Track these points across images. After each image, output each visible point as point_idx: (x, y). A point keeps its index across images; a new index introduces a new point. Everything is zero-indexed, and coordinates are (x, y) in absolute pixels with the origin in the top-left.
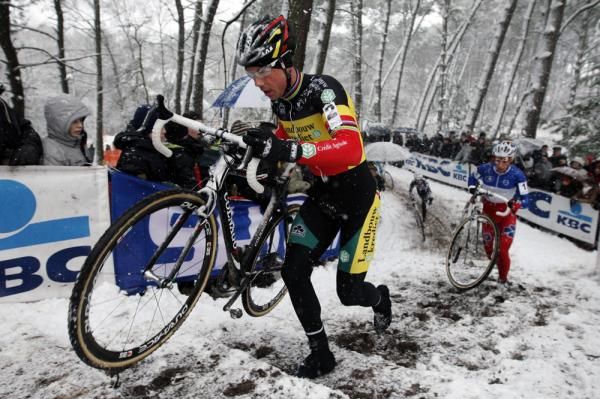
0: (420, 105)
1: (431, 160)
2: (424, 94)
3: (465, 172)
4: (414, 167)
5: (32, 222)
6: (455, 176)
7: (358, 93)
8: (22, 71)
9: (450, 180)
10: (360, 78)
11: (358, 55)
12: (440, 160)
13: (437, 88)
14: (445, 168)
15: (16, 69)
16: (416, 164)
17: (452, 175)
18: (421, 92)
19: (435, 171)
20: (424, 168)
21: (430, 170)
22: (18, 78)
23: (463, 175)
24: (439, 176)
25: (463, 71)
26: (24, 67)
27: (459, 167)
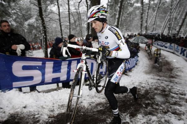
1: (161, 43)
3: (172, 47)
4: (156, 46)
6: (169, 48)
7: (141, 23)
8: (45, 23)
9: (167, 49)
10: (142, 19)
11: (142, 11)
12: (164, 43)
14: (166, 45)
16: (156, 44)
17: (168, 48)
19: (163, 46)
20: (159, 46)
21: (161, 46)
23: (172, 48)
24: (164, 48)
27: (171, 45)
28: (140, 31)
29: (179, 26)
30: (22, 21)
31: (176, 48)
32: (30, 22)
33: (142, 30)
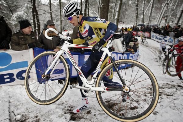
0: (159, 17)
2: (160, 14)
5: (11, 63)
6: (169, 42)
7: (137, 15)
8: (39, 16)
9: (167, 43)
10: (137, 10)
11: (137, 3)
13: (165, 11)
14: (165, 39)
15: (37, 16)
16: (155, 37)
18: (160, 13)
20: (158, 39)
22: (38, 18)
23: (172, 41)
25: (176, 4)
26: (40, 15)
27: (170, 38)
28: (136, 23)
29: (178, 18)
30: (8, 13)
31: (176, 42)
32: (19, 14)
33: (138, 22)
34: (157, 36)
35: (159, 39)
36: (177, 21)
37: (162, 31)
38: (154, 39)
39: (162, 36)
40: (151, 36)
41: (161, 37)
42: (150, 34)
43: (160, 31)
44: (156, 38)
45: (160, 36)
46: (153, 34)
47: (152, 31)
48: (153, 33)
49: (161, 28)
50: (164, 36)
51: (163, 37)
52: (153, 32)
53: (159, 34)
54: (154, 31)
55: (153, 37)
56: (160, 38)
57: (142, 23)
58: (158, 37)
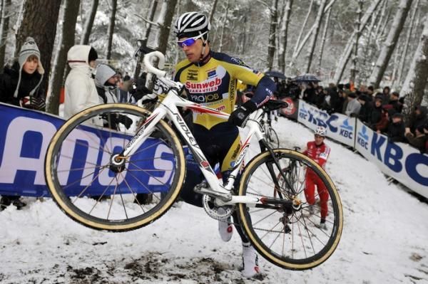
9: (337, 136)
14: (333, 123)
17: (339, 131)
20: (315, 122)
27: (346, 123)
34: (312, 112)
35: (317, 123)
36: (376, 75)
37: (328, 99)
38: (306, 122)
39: (325, 112)
40: (299, 111)
41: (322, 118)
42: (296, 107)
43: (322, 96)
44: (310, 120)
45: (321, 113)
46: (303, 105)
47: (301, 97)
48: (304, 102)
49: (326, 89)
50: (330, 114)
51: (329, 117)
52: (304, 99)
53: (319, 108)
54: (306, 95)
55: (304, 116)
56: (319, 120)
57: (280, 71)
58: (316, 116)
